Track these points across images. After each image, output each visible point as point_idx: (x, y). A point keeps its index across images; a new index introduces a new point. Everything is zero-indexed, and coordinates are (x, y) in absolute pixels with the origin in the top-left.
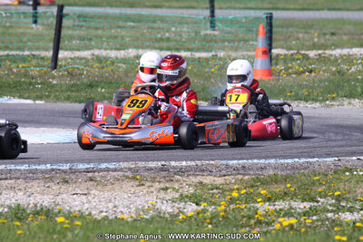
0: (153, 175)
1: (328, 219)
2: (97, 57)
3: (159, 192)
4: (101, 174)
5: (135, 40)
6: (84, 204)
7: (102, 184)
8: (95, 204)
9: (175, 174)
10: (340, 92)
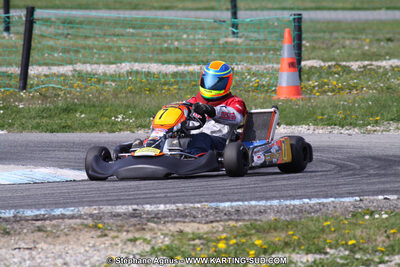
0: (119, 223)
2: (80, 73)
3: (125, 244)
4: (54, 222)
5: (135, 52)
6: (25, 260)
7: (53, 235)
8: (39, 261)
9: (148, 221)
10: (386, 114)
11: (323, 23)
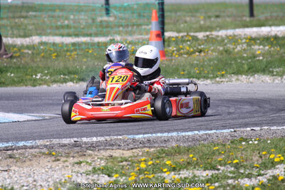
0: (67, 151)
1: (229, 185)
3: (73, 166)
4: (19, 151)
6: (6, 179)
7: (20, 161)
8: (16, 179)
9: (87, 149)
10: (228, 70)
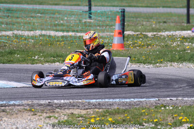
0: (42, 109)
2: (16, 35)
3: (45, 119)
4: (10, 107)
5: (41, 25)
7: (10, 114)
8: (4, 126)
9: (56, 108)
10: (165, 58)
11: (133, 13)
